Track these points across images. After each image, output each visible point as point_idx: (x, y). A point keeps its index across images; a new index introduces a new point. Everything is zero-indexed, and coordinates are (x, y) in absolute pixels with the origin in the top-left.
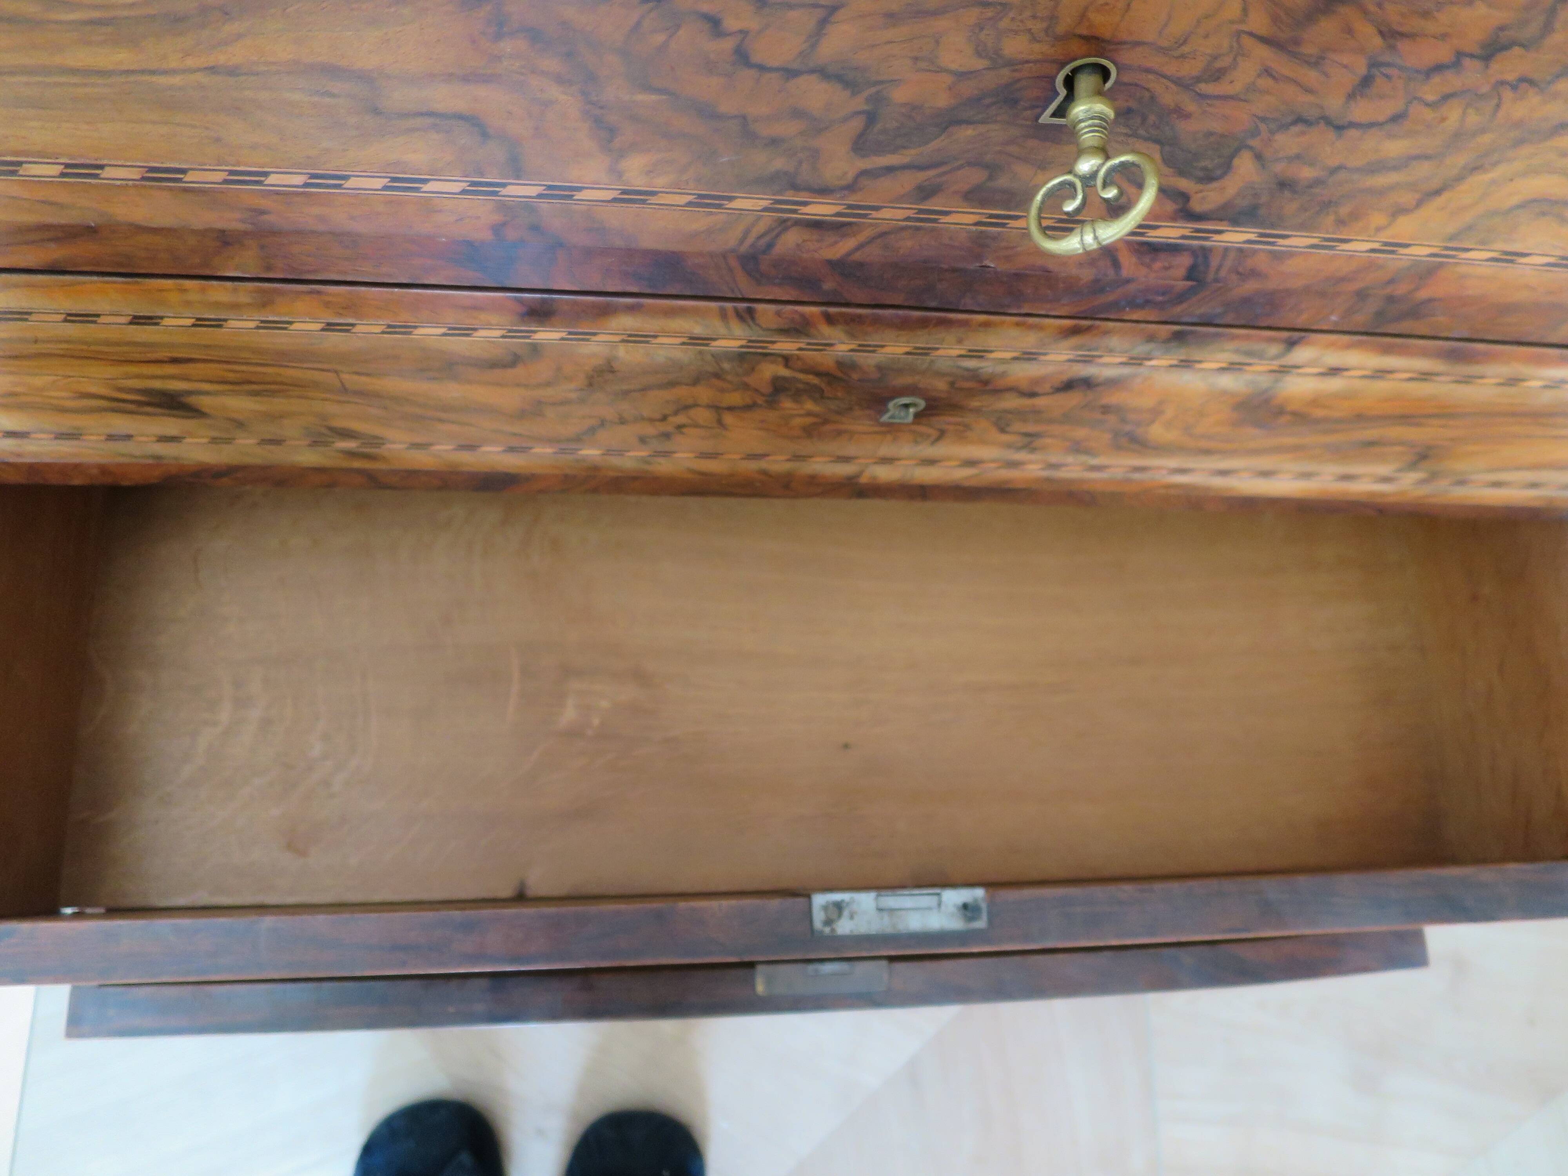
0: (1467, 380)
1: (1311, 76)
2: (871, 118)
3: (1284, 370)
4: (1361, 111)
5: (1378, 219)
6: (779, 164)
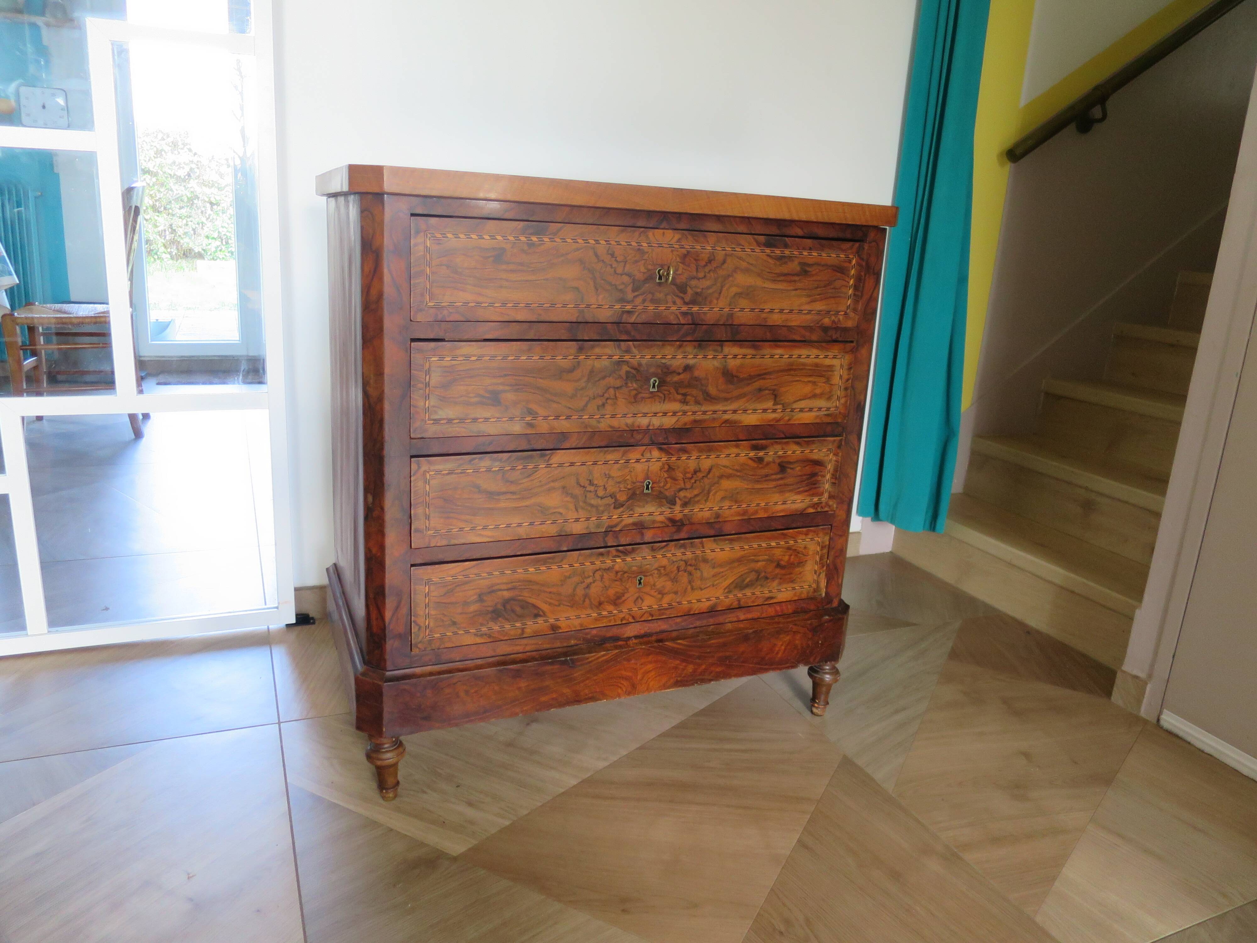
0: (763, 356)
1: (690, 269)
2: (633, 283)
4: (699, 275)
6: (621, 296)
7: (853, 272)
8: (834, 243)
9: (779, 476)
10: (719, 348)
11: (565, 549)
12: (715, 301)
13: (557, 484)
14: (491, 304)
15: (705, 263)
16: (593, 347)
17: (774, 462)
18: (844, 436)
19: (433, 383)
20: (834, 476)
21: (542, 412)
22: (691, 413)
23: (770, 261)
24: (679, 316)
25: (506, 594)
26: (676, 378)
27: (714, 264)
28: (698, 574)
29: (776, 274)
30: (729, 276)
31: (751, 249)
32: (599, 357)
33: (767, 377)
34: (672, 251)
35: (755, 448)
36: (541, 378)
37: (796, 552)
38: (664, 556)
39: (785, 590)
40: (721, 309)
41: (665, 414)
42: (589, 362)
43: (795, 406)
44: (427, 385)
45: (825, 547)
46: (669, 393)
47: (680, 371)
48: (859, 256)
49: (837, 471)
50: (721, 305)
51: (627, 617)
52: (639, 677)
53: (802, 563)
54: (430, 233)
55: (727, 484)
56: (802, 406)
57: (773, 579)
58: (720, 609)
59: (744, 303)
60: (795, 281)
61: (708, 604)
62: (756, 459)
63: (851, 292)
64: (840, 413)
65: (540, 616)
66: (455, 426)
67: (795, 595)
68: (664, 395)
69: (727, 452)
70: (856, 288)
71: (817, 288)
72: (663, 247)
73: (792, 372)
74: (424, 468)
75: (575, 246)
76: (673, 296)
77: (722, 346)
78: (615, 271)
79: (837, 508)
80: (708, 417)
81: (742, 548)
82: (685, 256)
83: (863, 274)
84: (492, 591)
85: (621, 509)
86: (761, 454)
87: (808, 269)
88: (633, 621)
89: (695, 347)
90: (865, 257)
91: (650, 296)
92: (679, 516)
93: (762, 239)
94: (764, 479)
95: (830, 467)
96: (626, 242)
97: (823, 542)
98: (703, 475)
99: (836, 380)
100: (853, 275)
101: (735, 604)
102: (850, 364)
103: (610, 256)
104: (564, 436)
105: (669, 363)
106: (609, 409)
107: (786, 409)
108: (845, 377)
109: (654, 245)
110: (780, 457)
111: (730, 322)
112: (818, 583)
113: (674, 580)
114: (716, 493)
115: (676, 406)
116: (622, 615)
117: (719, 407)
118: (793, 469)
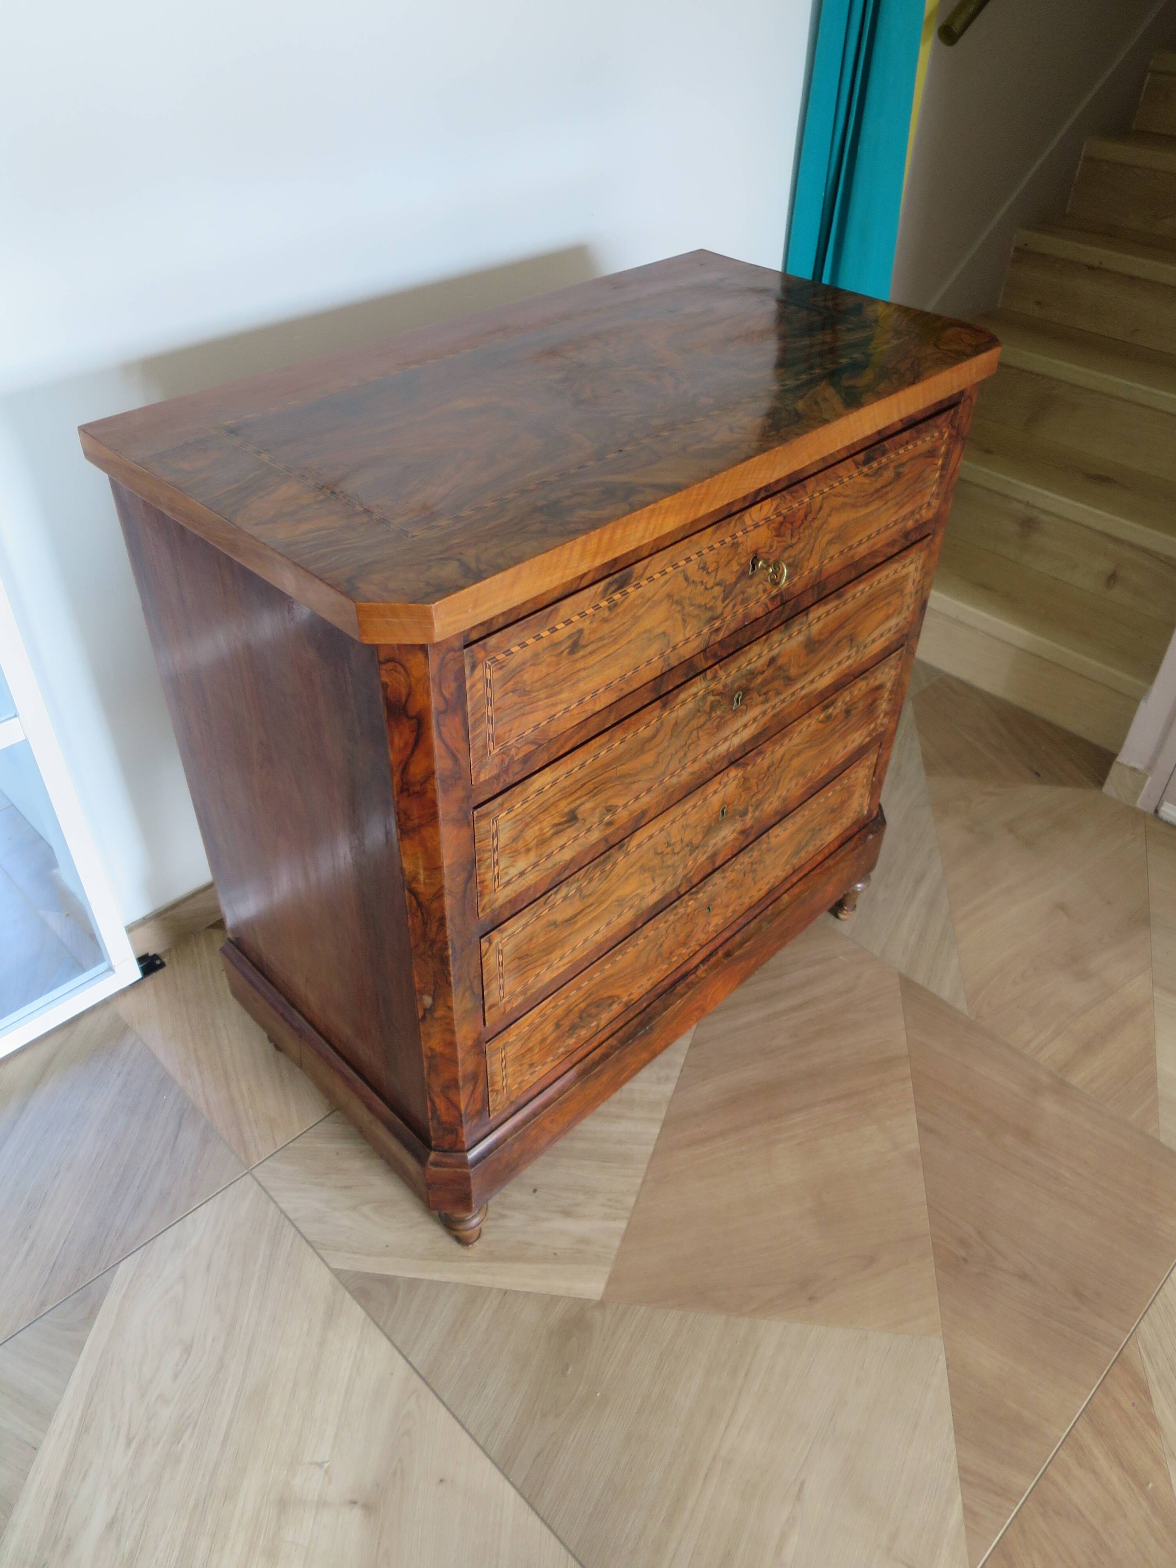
0: (845, 603)
1: (784, 538)
2: (724, 591)
3: (809, 625)
4: (794, 541)
5: (806, 564)
6: (711, 615)
7: (943, 449)
8: (931, 422)
9: (843, 723)
10: (804, 619)
11: (640, 925)
13: (635, 868)
14: (566, 710)
16: (678, 695)
17: (841, 711)
18: (906, 644)
19: (501, 843)
20: (891, 692)
21: (620, 802)
22: (771, 710)
23: (867, 481)
24: (768, 603)
25: (583, 1005)
26: (760, 679)
27: (810, 517)
28: (762, 865)
29: (871, 493)
30: (823, 524)
31: (849, 477)
32: (683, 703)
33: (848, 622)
34: (769, 525)
35: (826, 708)
36: (621, 765)
37: (848, 789)
38: (733, 870)
39: (834, 830)
40: (811, 570)
42: (674, 715)
43: (867, 641)
44: (495, 849)
45: (873, 766)
46: (750, 701)
47: (765, 668)
48: (951, 425)
49: (894, 685)
50: (811, 564)
51: (695, 948)
52: (709, 999)
53: (851, 795)
54: (489, 660)
55: (796, 763)
56: (875, 636)
57: (826, 827)
58: (777, 885)
59: (834, 550)
60: (887, 493)
61: (767, 887)
62: (825, 719)
63: (937, 475)
64: (906, 623)
65: (615, 1002)
66: (528, 875)
67: (842, 829)
68: (747, 705)
69: (799, 729)
70: (943, 467)
71: (907, 488)
72: (759, 526)
73: (870, 604)
74: (497, 941)
75: (663, 580)
76: (764, 583)
77: (807, 615)
78: (706, 589)
79: (889, 722)
80: (786, 704)
81: (803, 816)
82: (781, 525)
83: (952, 446)
84: (568, 1012)
85: (697, 852)
86: (830, 710)
87: (901, 470)
88: (700, 948)
89: (781, 632)
90: (958, 424)
91: (740, 598)
92: (750, 823)
93: (861, 457)
94: (830, 735)
95: (889, 684)
96: (720, 542)
97: (871, 763)
98: (775, 767)
99: (909, 588)
100: (943, 452)
101: (791, 872)
102: (925, 561)
103: (702, 570)
104: (644, 813)
105: (754, 666)
106: (691, 756)
107: (859, 649)
108: (917, 580)
109: (750, 529)
110: (846, 703)
111: (818, 581)
112: (862, 805)
113: (740, 886)
114: (786, 777)
115: (757, 711)
116: (690, 950)
117: (798, 686)
118: (855, 708)
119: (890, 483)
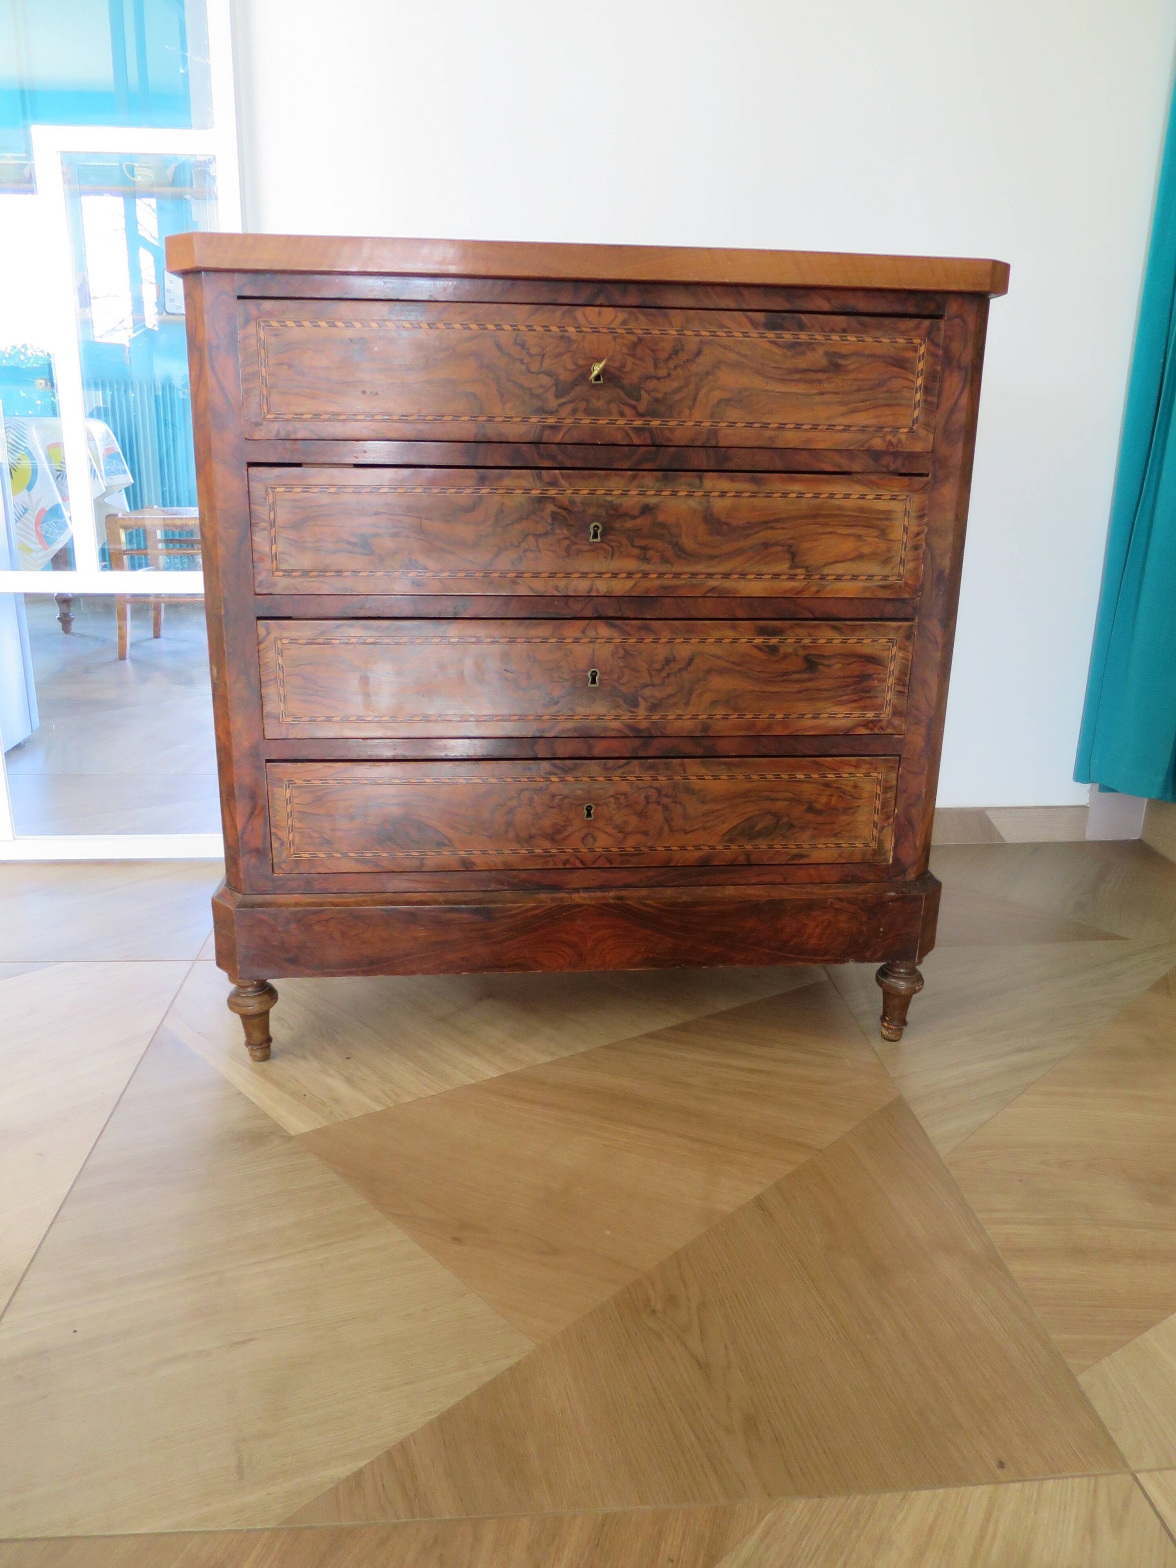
0: (769, 495)
1: (643, 363)
2: (557, 387)
3: (707, 494)
6: (539, 404)
7: (921, 366)
8: (886, 321)
9: (805, 676)
10: (697, 482)
12: (687, 411)
15: (667, 356)
16: (500, 477)
17: (796, 654)
18: (917, 620)
19: (280, 521)
20: (900, 681)
21: (431, 566)
22: (655, 575)
23: (775, 349)
24: (630, 432)
25: (396, 811)
26: (630, 524)
27: (683, 356)
28: (678, 809)
29: (787, 369)
30: (707, 374)
31: (742, 333)
32: (509, 491)
33: (779, 525)
34: (615, 338)
35: (762, 632)
36: (428, 519)
37: (841, 792)
38: (624, 779)
39: (824, 846)
40: (698, 423)
41: (615, 575)
42: (496, 498)
43: (826, 571)
44: (273, 524)
45: (891, 787)
46: (618, 544)
47: (636, 513)
48: (931, 340)
49: (906, 675)
50: (697, 416)
51: (572, 860)
52: (590, 944)
53: (852, 808)
54: (263, 322)
55: (719, 682)
56: (840, 572)
57: (803, 828)
58: (718, 864)
59: (733, 414)
60: (819, 381)
61: (697, 854)
62: (767, 649)
63: (919, 396)
64: (906, 584)
65: (445, 845)
66: (312, 579)
67: (840, 855)
68: (612, 547)
69: (717, 635)
70: (927, 390)
71: (859, 390)
72: (598, 332)
73: (820, 520)
74: (274, 634)
75: (466, 334)
76: (620, 404)
77: (701, 478)
78: (528, 370)
79: (909, 730)
80: (684, 582)
81: (748, 778)
82: (635, 345)
83: (939, 368)
85: (555, 707)
86: (774, 641)
87: (840, 361)
88: (582, 866)
89: (657, 479)
90: (941, 341)
91: (582, 405)
92: (644, 724)
93: (760, 317)
94: (781, 678)
95: (893, 667)
96: (543, 327)
97: (886, 781)
98: (680, 667)
99: (897, 533)
100: (922, 370)
101: (742, 859)
102: (922, 509)
103: (519, 348)
104: (464, 600)
105: (617, 501)
106: (529, 566)
107: (812, 575)
108: (914, 529)
109: (585, 329)
110: (805, 647)
111: (714, 443)
112: (881, 843)
113: (642, 815)
114: (702, 694)
115: (631, 564)
116: (564, 857)
117: (700, 568)
118: (829, 666)
119: (823, 371)
